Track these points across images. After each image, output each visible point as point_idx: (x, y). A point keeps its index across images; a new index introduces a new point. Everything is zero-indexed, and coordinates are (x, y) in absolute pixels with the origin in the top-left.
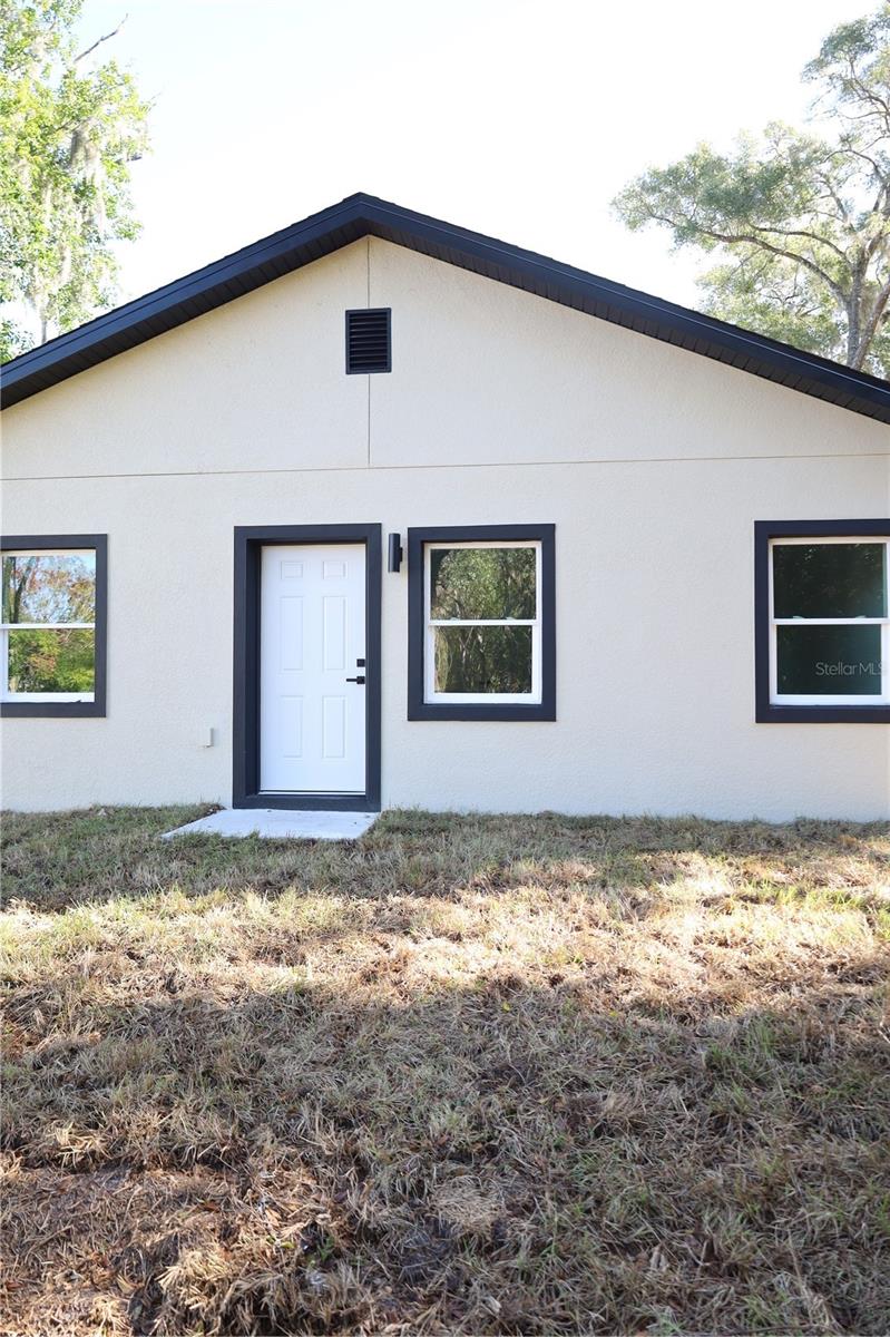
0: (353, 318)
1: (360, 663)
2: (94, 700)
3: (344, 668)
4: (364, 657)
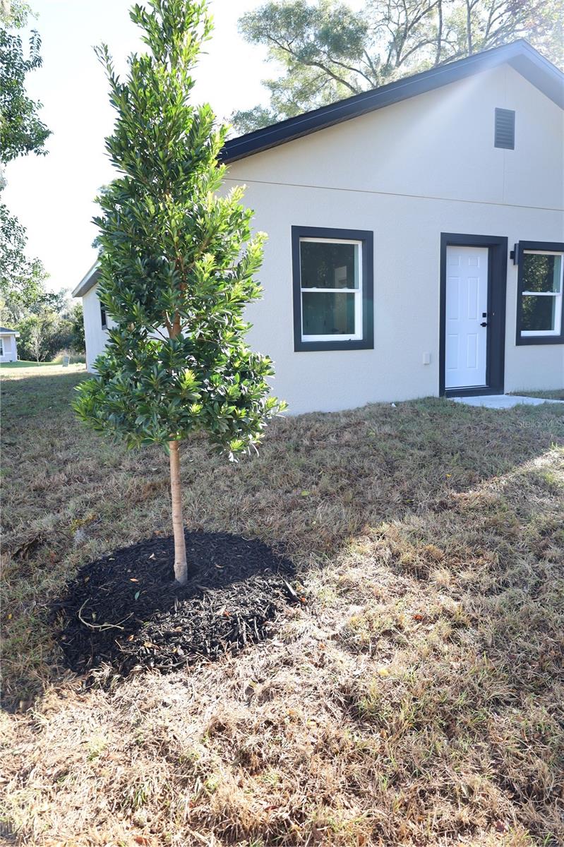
0: (499, 112)
1: (484, 315)
2: (361, 339)
3: (476, 319)
4: (486, 312)
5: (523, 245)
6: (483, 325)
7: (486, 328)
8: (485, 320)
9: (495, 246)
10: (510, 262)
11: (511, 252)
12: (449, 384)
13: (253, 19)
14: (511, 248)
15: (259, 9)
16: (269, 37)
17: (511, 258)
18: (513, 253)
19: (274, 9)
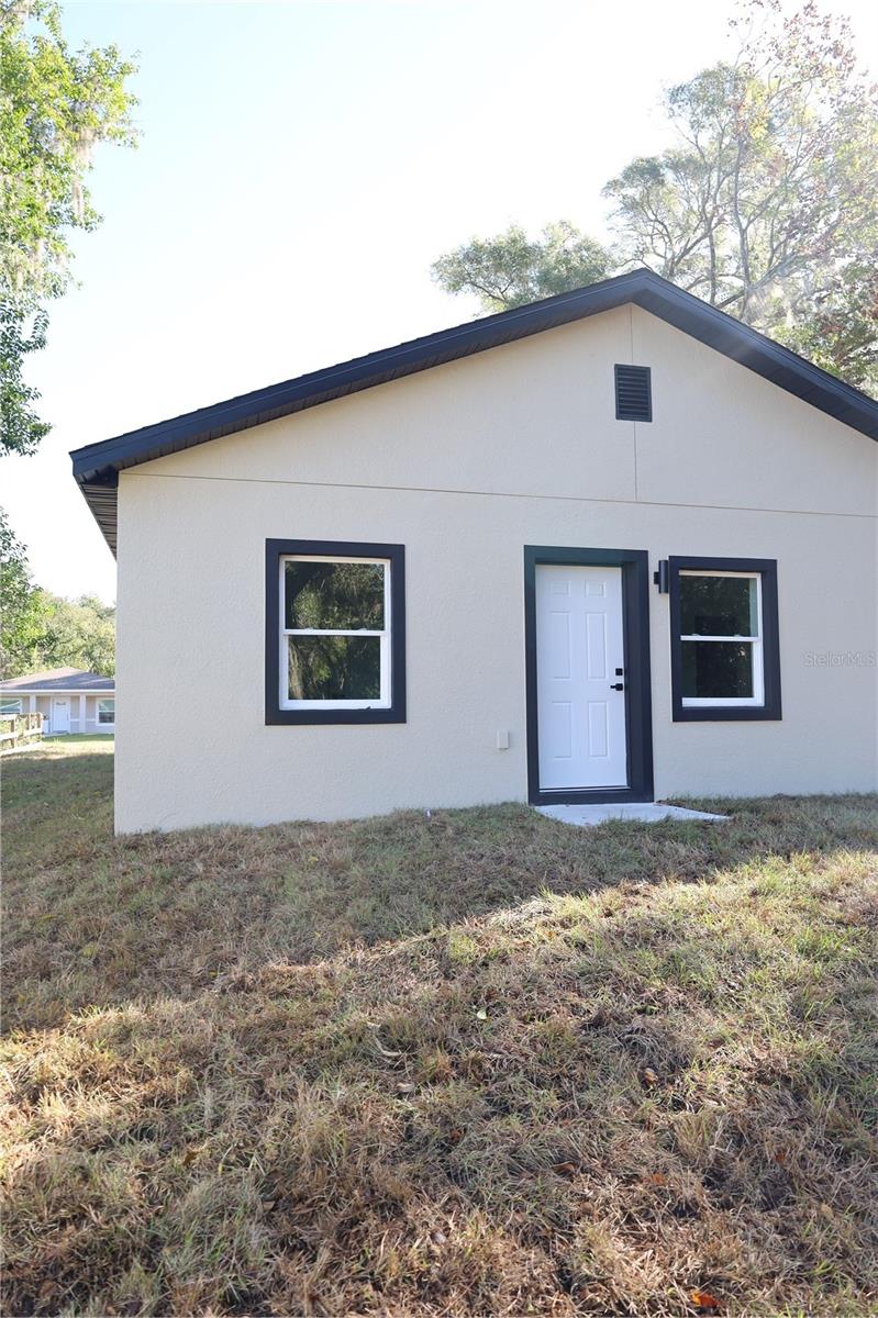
0: (621, 370)
1: (619, 672)
2: (390, 707)
3: (604, 677)
4: (622, 667)
5: (675, 564)
6: (618, 687)
7: (622, 693)
8: (621, 680)
9: (631, 564)
10: (653, 588)
11: (656, 573)
12: (548, 782)
13: (451, 263)
14: (653, 567)
15: (457, 249)
16: (474, 284)
17: (657, 581)
18: (657, 575)
19: (478, 249)
